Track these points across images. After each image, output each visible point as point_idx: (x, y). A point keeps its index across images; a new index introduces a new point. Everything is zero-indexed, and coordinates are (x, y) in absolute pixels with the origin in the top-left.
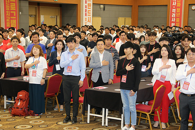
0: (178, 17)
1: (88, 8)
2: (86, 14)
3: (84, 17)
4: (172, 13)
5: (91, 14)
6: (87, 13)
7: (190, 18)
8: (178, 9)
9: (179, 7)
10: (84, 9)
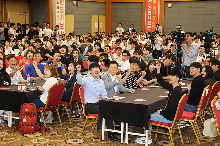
0: (154, 15)
1: (61, 4)
2: (58, 11)
3: (57, 14)
4: (148, 10)
5: (64, 11)
6: (60, 9)
7: (166, 16)
8: (154, 6)
9: (155, 5)
10: (57, 5)
